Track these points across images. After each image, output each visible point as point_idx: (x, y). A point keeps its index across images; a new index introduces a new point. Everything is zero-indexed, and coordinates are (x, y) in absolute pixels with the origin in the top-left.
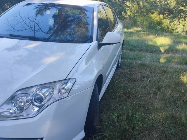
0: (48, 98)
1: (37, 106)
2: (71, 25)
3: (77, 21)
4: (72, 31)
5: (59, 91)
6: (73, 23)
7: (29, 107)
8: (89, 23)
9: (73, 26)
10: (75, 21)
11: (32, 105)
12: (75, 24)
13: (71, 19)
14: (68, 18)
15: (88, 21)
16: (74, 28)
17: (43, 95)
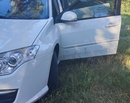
0: (19, 60)
1: (11, 67)
2: (26, 7)
3: (32, 3)
4: (28, 13)
5: (28, 55)
6: (29, 6)
7: (5, 67)
8: (43, 4)
9: (28, 9)
10: (31, 3)
11: (7, 66)
12: (30, 6)
13: (27, 2)
14: (25, 1)
15: (43, 3)
16: (29, 10)
17: (16, 57)
